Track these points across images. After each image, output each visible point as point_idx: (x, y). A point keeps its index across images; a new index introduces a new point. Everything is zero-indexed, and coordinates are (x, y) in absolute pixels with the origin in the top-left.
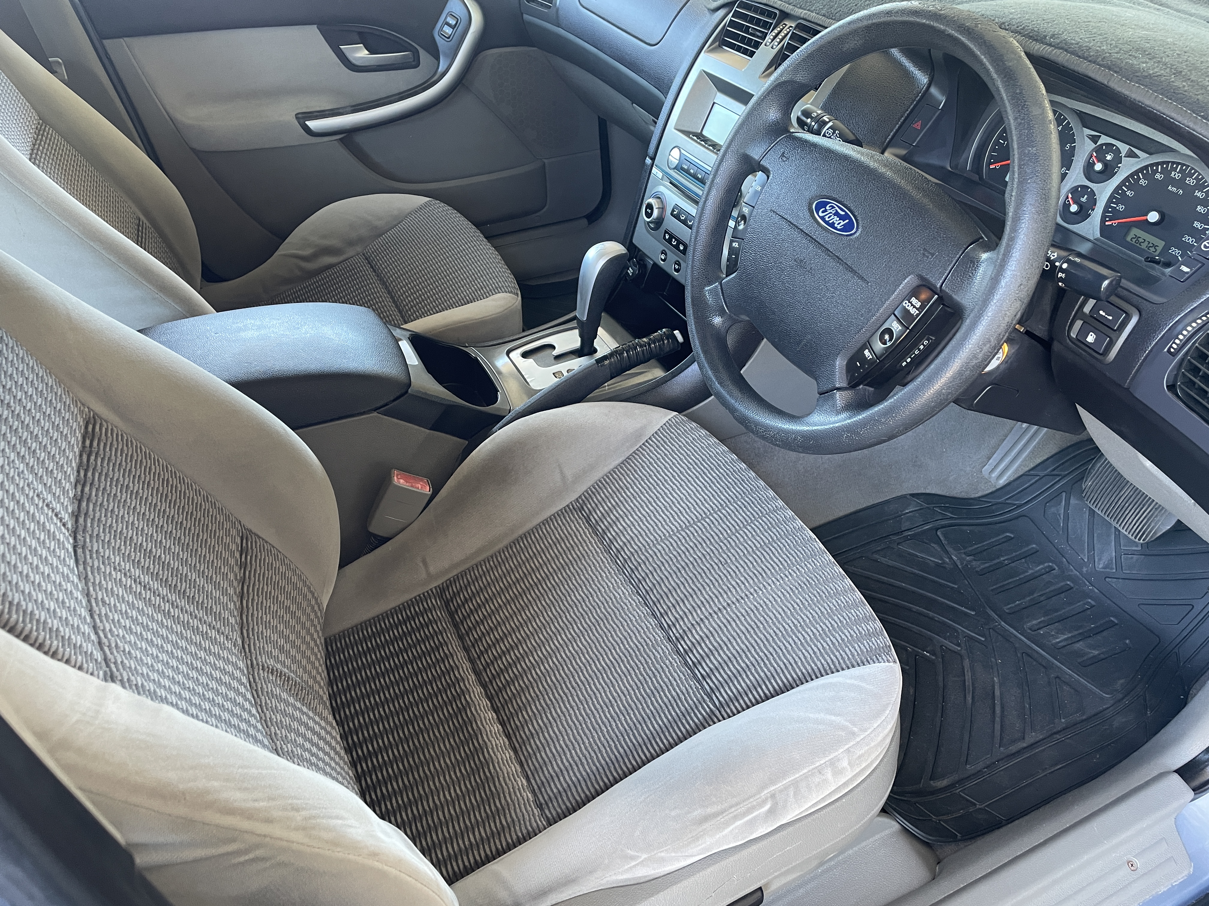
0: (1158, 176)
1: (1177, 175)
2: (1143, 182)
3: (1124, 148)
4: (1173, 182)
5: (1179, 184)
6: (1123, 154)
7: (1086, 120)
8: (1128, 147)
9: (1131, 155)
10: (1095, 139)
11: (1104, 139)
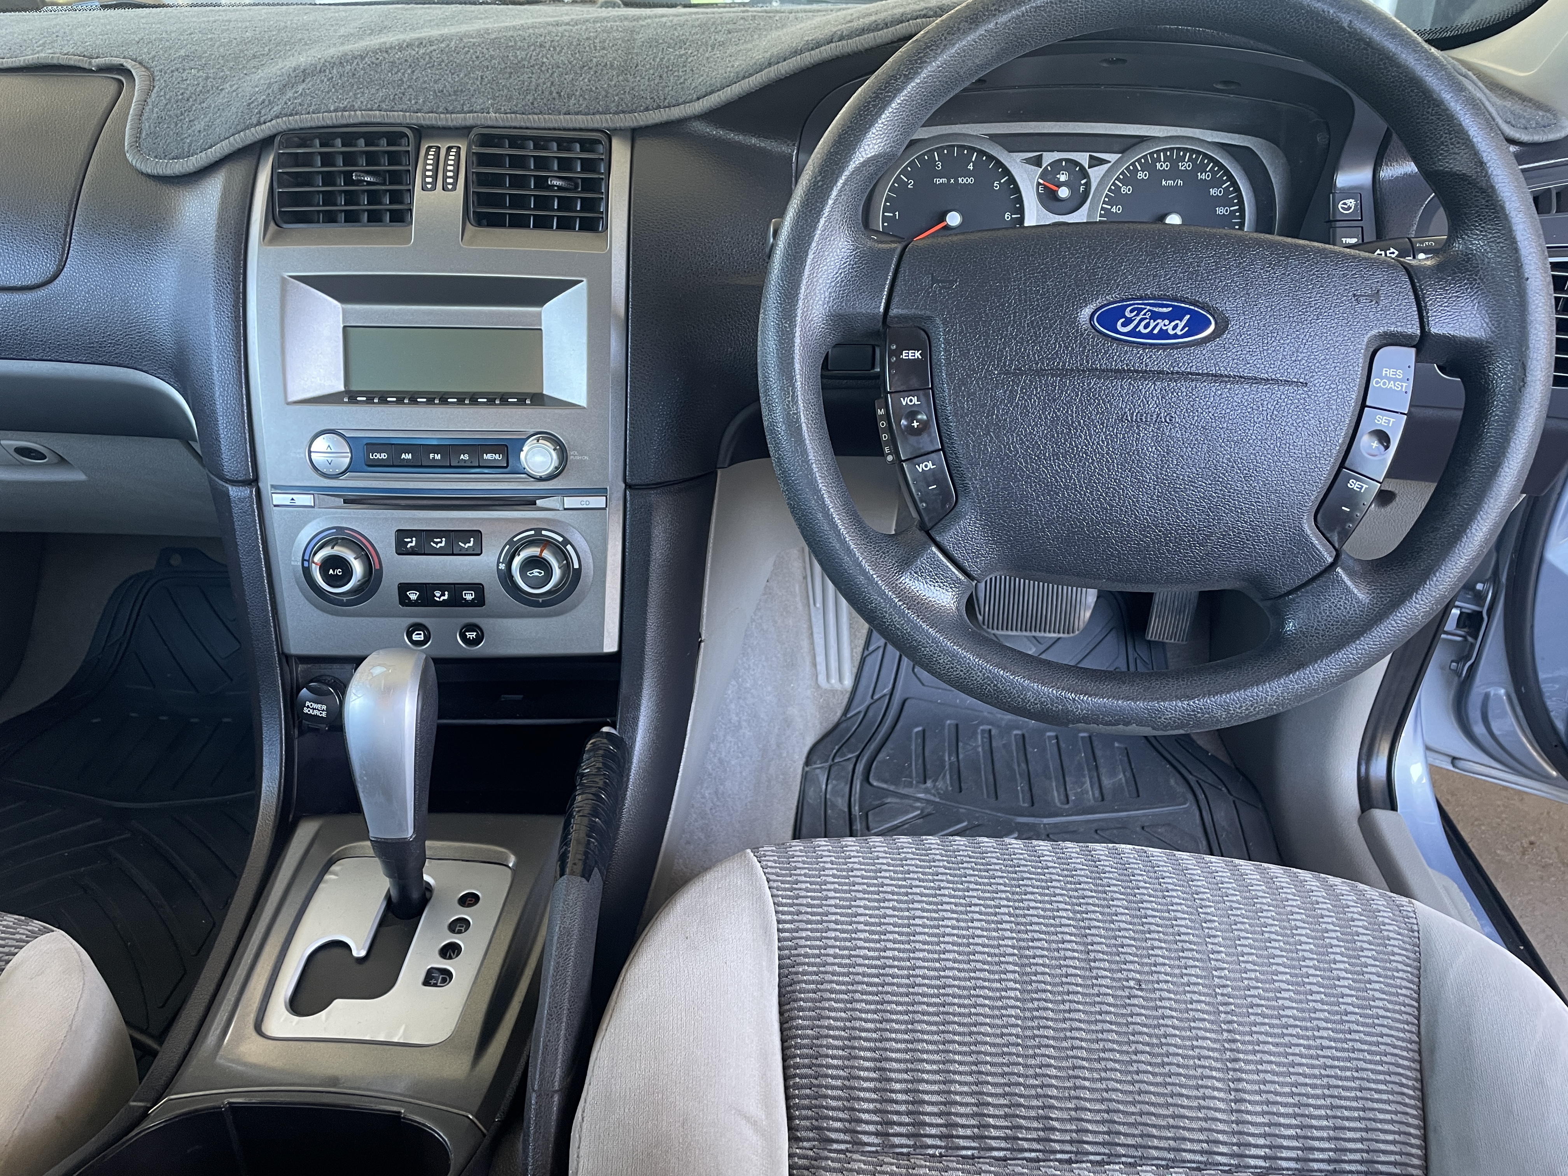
0: (1141, 175)
1: (1164, 166)
2: (1125, 190)
3: (1083, 158)
4: (1166, 175)
5: (1173, 173)
6: (1087, 167)
7: (1012, 143)
8: (1088, 154)
9: (1096, 162)
10: (1038, 162)
11: (1049, 158)
